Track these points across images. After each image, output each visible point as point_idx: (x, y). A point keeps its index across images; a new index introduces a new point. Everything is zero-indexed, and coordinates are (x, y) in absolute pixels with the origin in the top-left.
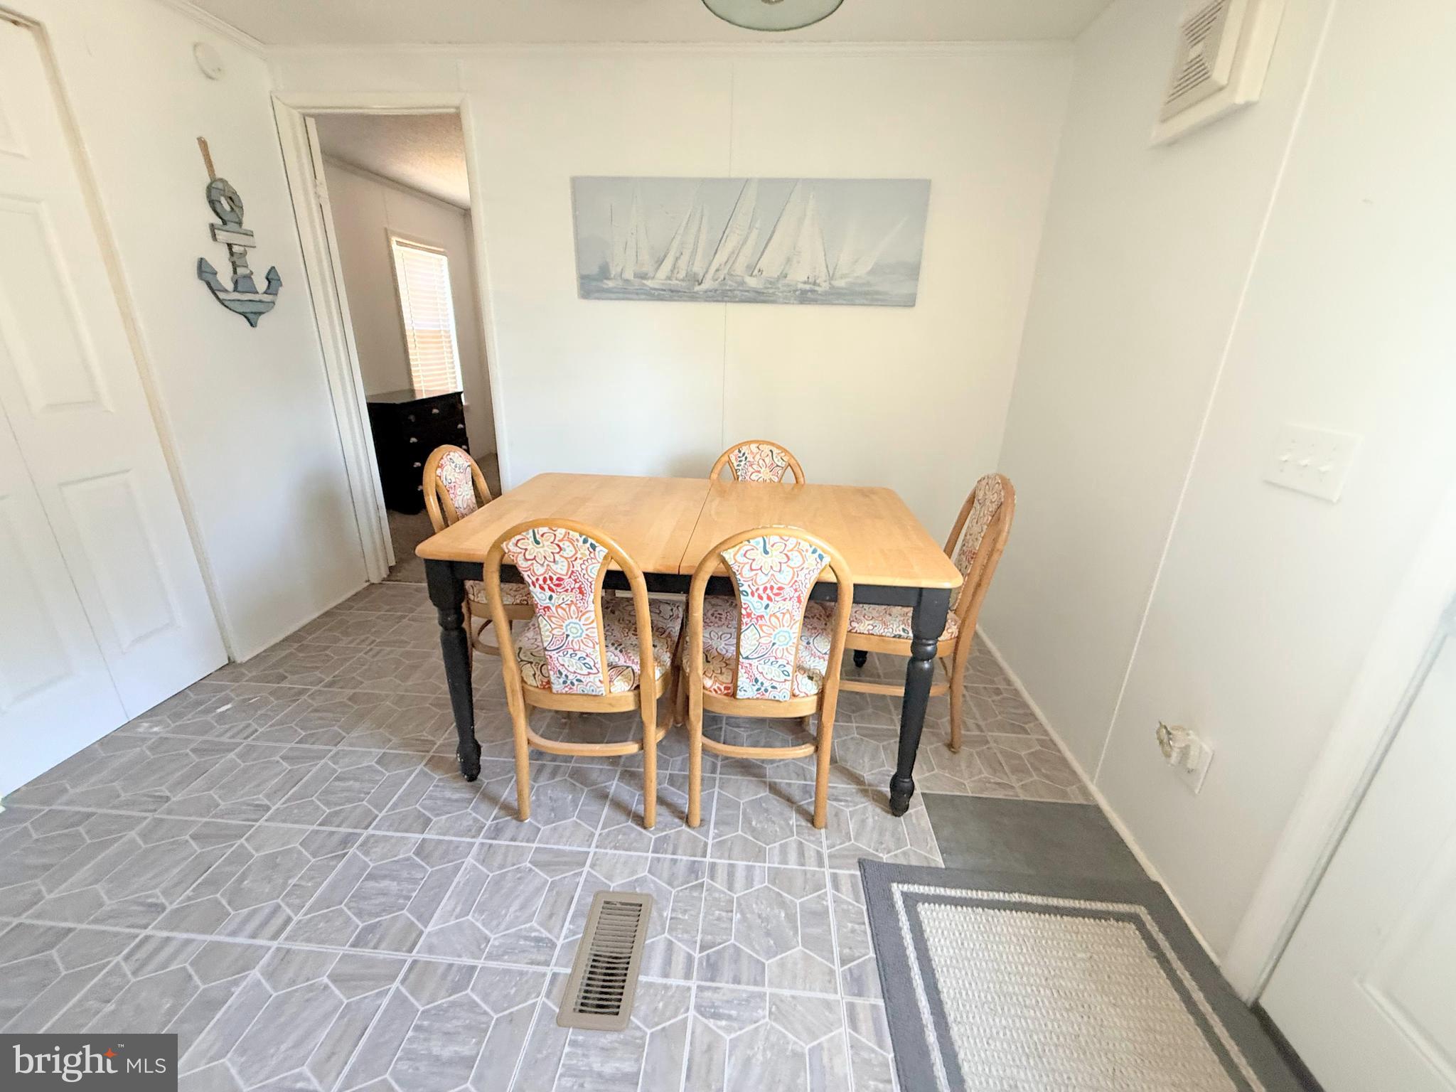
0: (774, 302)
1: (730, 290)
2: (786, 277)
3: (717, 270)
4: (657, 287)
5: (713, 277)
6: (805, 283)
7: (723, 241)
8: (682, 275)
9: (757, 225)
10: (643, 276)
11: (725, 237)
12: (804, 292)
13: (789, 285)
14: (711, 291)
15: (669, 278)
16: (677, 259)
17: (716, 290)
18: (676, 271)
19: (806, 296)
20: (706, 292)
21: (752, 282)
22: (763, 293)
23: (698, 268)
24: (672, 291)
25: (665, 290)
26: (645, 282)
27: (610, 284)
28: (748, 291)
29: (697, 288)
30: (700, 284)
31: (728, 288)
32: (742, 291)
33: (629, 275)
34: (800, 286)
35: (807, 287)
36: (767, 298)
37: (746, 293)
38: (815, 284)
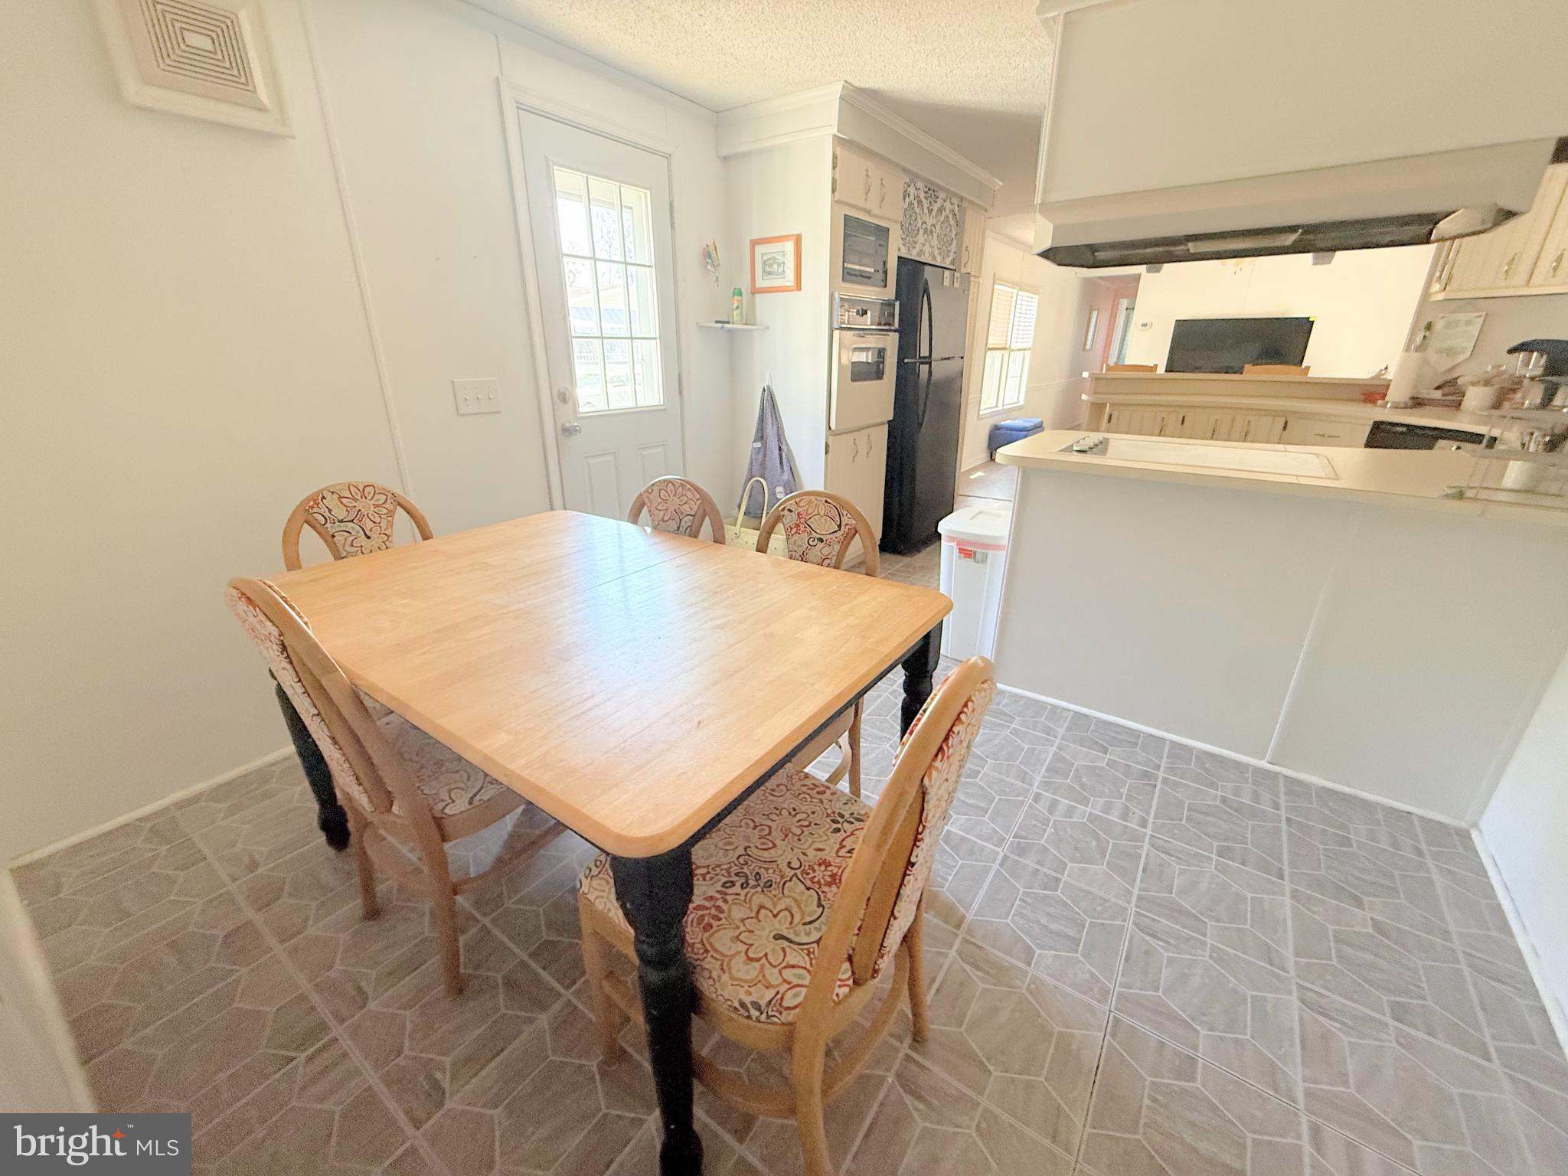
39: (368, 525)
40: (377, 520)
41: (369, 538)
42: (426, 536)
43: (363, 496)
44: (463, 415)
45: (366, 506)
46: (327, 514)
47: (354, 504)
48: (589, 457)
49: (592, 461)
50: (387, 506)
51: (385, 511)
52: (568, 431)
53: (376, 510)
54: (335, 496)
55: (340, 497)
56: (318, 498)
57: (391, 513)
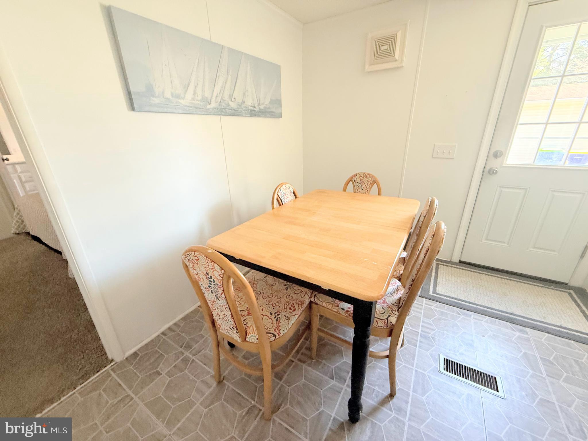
0: (241, 116)
1: (224, 109)
2: (244, 102)
3: (217, 97)
4: (188, 105)
5: (215, 101)
6: (251, 106)
7: (217, 79)
8: (200, 98)
9: (230, 73)
10: (178, 97)
11: (217, 77)
12: (251, 111)
13: (245, 107)
14: (215, 109)
15: (193, 99)
16: (196, 87)
17: (218, 108)
18: (196, 95)
19: (253, 113)
20: (213, 109)
21: (233, 105)
22: (237, 111)
23: (207, 94)
24: (196, 108)
25: (191, 107)
26: (179, 101)
27: (156, 101)
28: (231, 109)
29: (209, 107)
30: (210, 104)
31: (223, 107)
32: (229, 109)
33: (168, 95)
34: (250, 108)
35: (252, 108)
36: (239, 113)
37: (230, 111)
38: (254, 107)
39: (364, 186)
40: (366, 185)
41: (362, 189)
42: (379, 194)
43: (366, 177)
44: (434, 158)
45: (365, 180)
46: (355, 180)
47: (363, 179)
48: (502, 187)
49: (503, 190)
50: (371, 182)
51: (370, 183)
52: (492, 172)
53: (368, 182)
54: (359, 176)
55: (360, 176)
56: (355, 176)
57: (372, 185)
